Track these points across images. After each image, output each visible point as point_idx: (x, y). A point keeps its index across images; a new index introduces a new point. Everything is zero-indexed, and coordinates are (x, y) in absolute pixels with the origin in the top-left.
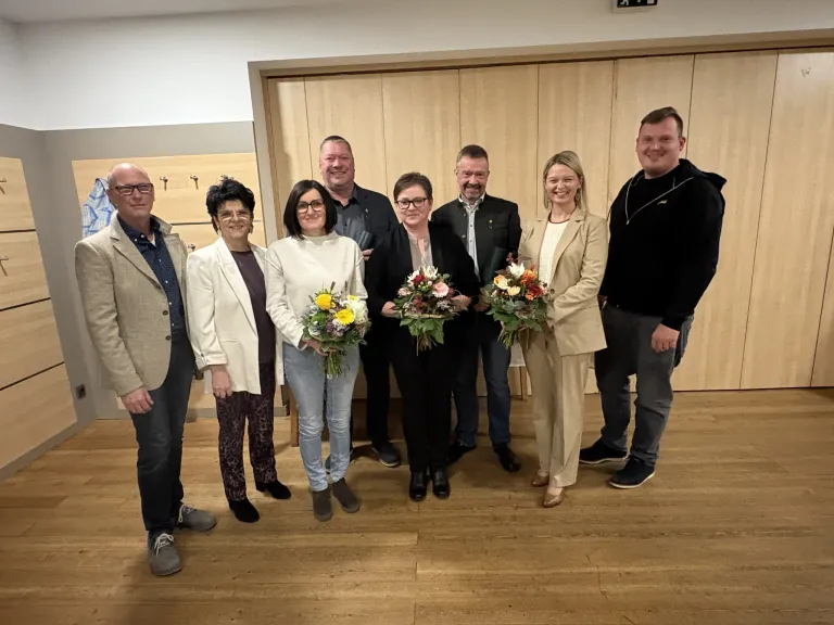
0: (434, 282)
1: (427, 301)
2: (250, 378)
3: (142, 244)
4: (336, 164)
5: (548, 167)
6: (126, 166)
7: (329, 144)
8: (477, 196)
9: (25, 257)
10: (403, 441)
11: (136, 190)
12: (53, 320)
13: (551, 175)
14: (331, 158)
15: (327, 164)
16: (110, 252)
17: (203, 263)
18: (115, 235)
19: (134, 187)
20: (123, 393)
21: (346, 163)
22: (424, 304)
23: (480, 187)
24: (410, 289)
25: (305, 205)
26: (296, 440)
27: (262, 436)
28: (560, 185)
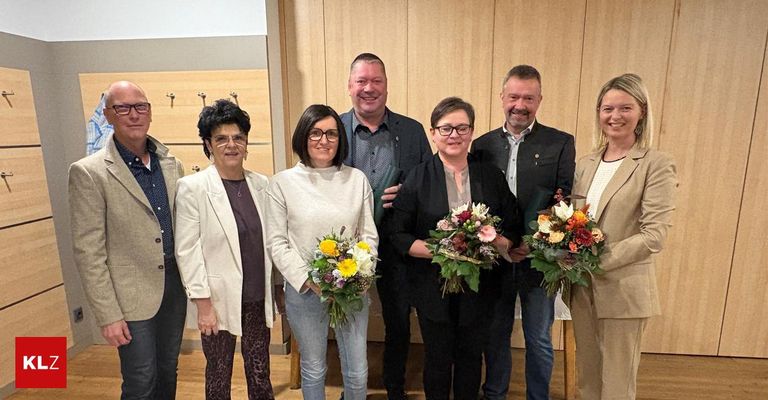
0: (484, 223)
1: (468, 243)
2: (232, 317)
3: (137, 168)
4: (367, 88)
5: (604, 92)
6: (124, 84)
7: (360, 64)
8: (525, 123)
9: (30, 173)
10: (424, 393)
11: (133, 109)
12: (53, 239)
13: (606, 102)
14: (363, 81)
15: (357, 87)
16: (104, 175)
17: (190, 191)
18: (109, 158)
19: (131, 106)
20: (103, 324)
21: (378, 87)
22: (464, 244)
23: (528, 113)
24: (453, 225)
25: (319, 132)
26: (298, 381)
27: (257, 379)
28: (615, 114)
